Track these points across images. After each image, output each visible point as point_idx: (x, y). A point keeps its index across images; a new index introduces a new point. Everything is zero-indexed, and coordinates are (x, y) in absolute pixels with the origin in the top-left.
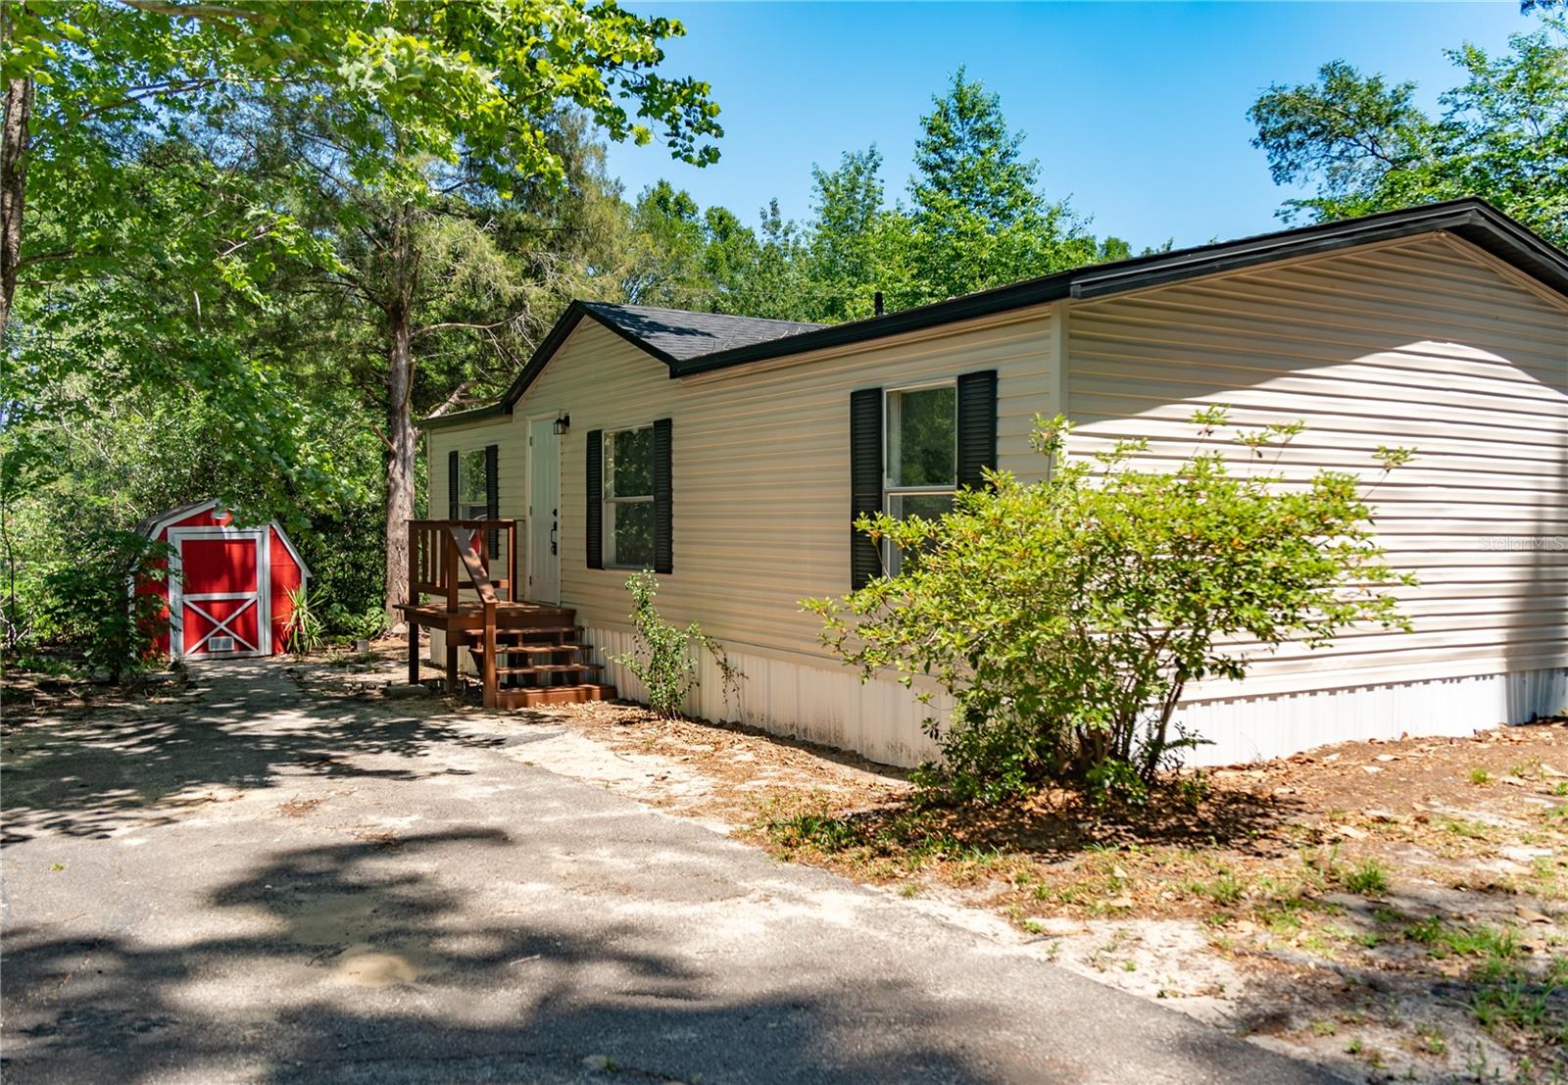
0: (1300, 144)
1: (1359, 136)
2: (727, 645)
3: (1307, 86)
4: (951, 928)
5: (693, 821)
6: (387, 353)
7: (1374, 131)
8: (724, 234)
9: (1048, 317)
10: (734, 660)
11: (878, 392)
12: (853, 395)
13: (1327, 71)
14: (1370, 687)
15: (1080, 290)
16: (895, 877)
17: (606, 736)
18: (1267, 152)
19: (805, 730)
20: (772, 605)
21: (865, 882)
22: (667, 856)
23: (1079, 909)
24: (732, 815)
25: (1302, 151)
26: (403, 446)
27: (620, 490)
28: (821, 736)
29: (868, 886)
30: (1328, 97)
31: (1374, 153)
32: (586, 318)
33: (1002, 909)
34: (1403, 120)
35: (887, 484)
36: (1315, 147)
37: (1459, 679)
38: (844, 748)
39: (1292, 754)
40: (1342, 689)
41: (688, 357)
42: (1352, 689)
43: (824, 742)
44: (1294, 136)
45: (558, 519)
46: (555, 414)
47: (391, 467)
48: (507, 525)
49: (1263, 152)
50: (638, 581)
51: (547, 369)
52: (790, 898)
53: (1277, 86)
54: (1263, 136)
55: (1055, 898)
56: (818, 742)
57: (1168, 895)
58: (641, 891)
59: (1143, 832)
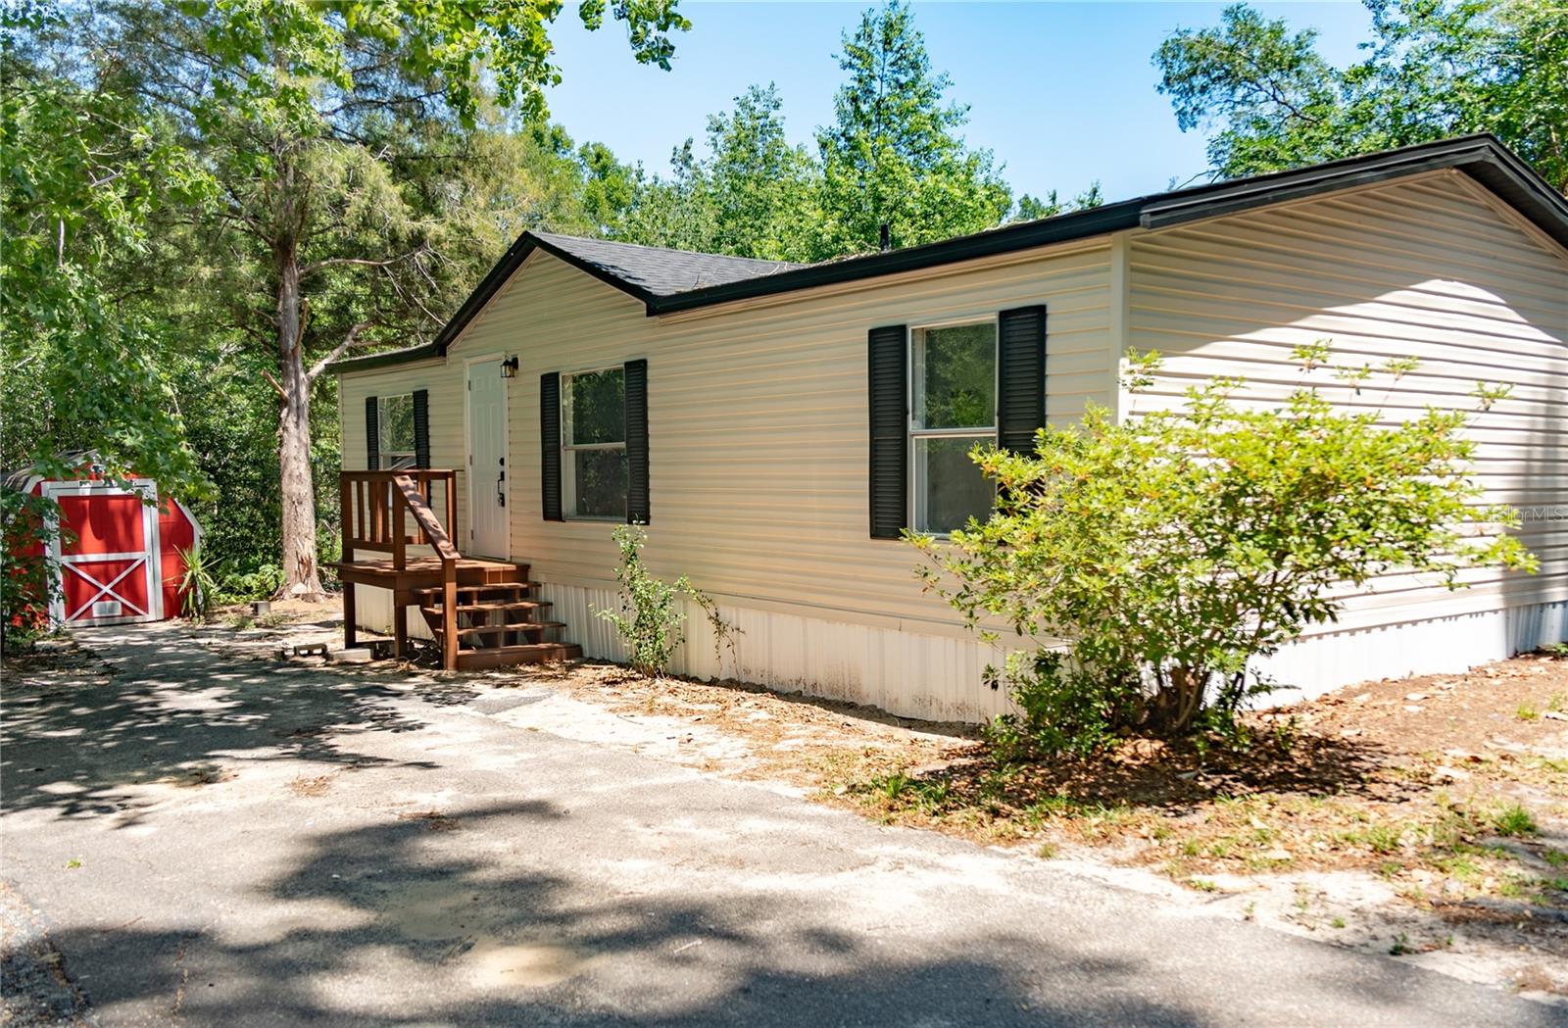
0: (1203, 89)
1: (1261, 81)
2: (719, 599)
3: (1211, 29)
4: (1118, 890)
5: (755, 784)
7: (1275, 76)
8: (603, 172)
10: (726, 614)
11: (902, 329)
12: (872, 333)
13: (1231, 13)
14: (1383, 627)
15: (1150, 219)
16: (1020, 837)
17: (596, 697)
18: (1173, 96)
19: (814, 686)
20: (774, 555)
21: (990, 844)
22: (755, 824)
23: (1237, 864)
24: (796, 777)
25: (1207, 96)
26: (296, 392)
27: (579, 438)
28: (833, 691)
29: (994, 847)
30: (1233, 41)
31: (1275, 99)
32: (538, 249)
33: (1157, 867)
34: (1304, 67)
35: (913, 426)
36: (1219, 92)
37: (1456, 616)
38: (861, 703)
39: (1318, 696)
40: (1361, 629)
41: (668, 293)
42: (1368, 629)
43: (839, 698)
44: (1199, 81)
45: (506, 468)
46: (502, 356)
47: (283, 415)
48: (444, 476)
49: (1168, 97)
50: (622, 534)
51: (488, 307)
52: (923, 864)
53: (1181, 30)
54: (1167, 80)
55: (1206, 853)
57: (1322, 845)
58: (757, 863)
59: (1250, 781)
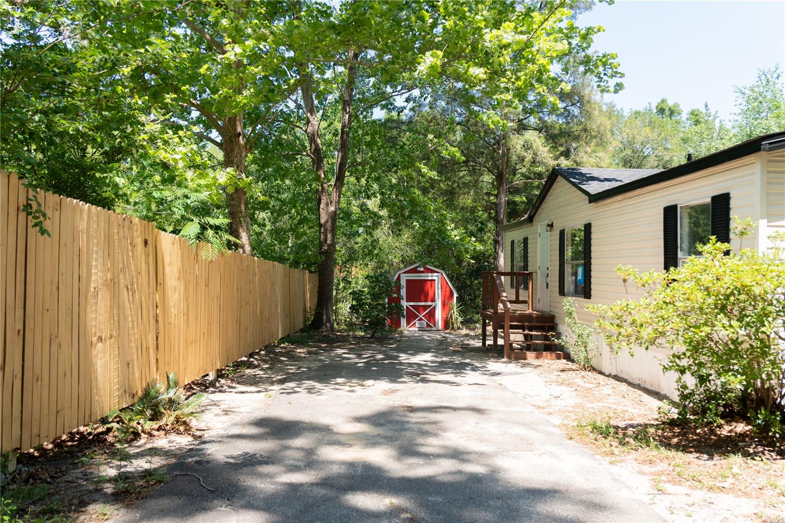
6: (496, 196)
9: (754, 163)
11: (677, 206)
12: (665, 209)
15: (768, 147)
26: (502, 238)
32: (559, 177)
35: (680, 255)
43: (653, 389)
45: (549, 272)
46: (546, 222)
47: (497, 247)
48: (528, 274)
50: (567, 303)
51: (545, 201)
56: (650, 388)
